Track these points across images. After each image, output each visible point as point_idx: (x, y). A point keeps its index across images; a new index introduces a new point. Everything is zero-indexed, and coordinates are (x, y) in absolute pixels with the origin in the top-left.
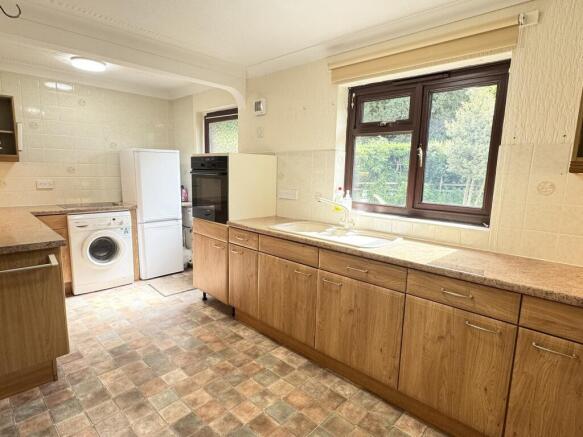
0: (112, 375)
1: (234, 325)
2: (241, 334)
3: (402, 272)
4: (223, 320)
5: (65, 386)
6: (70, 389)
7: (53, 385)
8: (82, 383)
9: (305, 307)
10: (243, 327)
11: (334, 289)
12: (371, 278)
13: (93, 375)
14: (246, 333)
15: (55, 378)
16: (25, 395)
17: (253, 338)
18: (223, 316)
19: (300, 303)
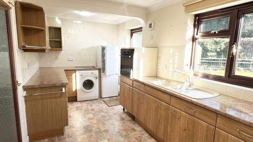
0: (82, 137)
1: (134, 124)
2: (136, 128)
3: (214, 116)
4: (130, 120)
5: (66, 138)
6: (67, 140)
7: (62, 137)
8: (71, 138)
9: (163, 122)
10: (138, 125)
11: (177, 117)
12: (196, 114)
13: (76, 136)
14: (138, 129)
15: (63, 134)
16: (52, 139)
17: (141, 131)
18: (130, 119)
19: (161, 120)
